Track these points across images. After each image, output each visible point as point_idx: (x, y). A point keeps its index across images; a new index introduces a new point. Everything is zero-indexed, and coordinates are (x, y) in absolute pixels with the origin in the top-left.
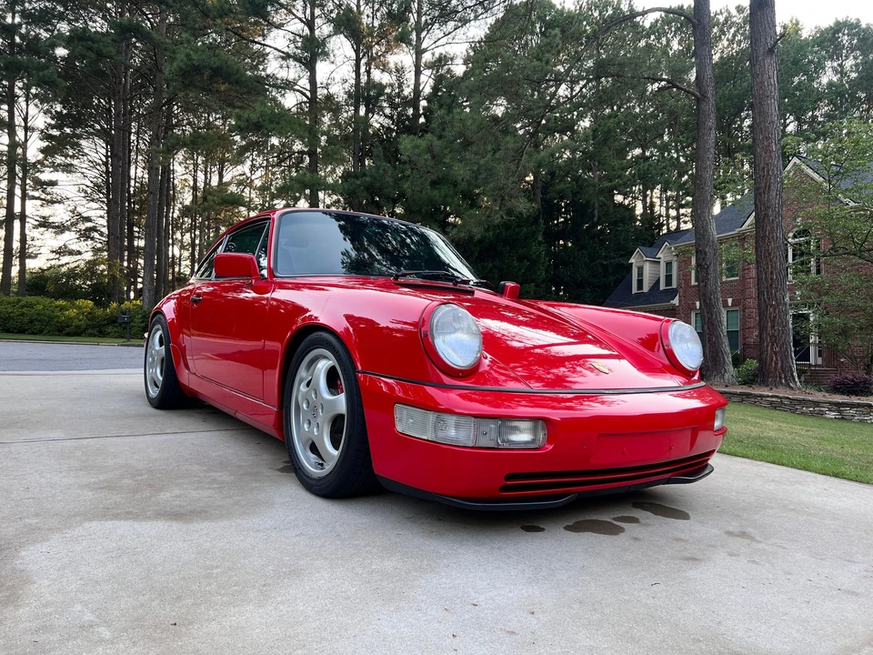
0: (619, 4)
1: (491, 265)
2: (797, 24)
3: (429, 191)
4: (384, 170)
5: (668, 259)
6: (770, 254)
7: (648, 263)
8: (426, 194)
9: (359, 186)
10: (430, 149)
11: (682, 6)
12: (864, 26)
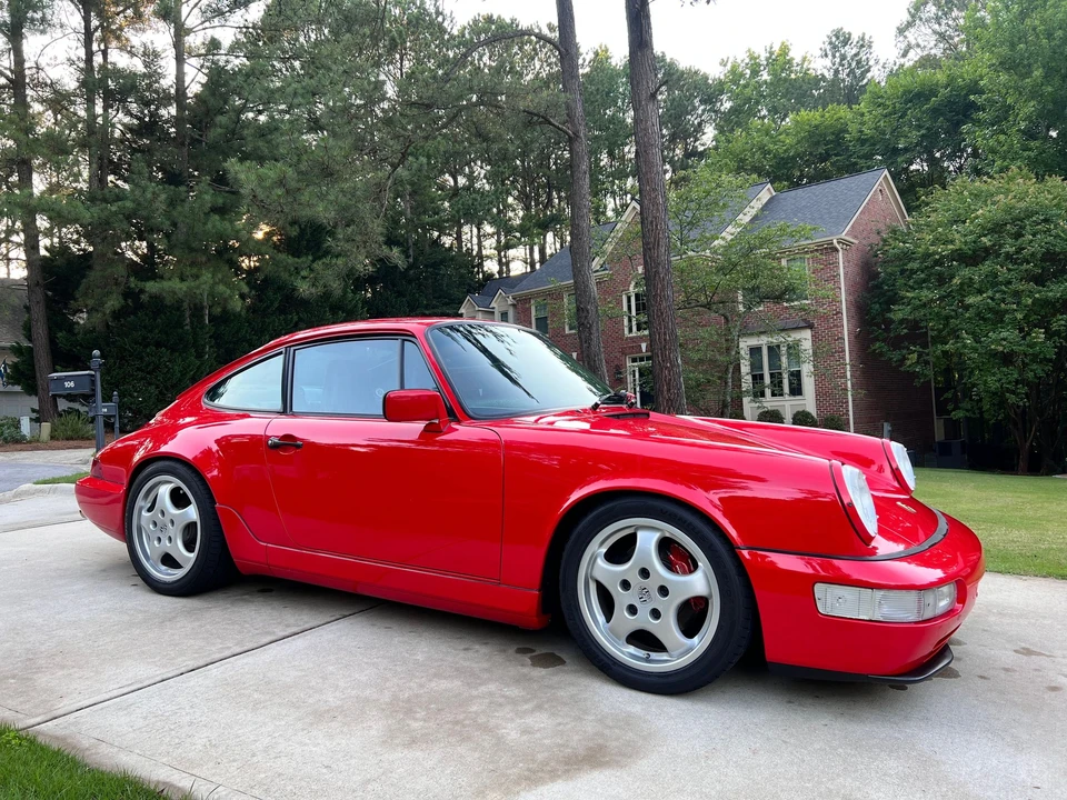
0: (422, 2)
1: (296, 318)
2: (607, 51)
3: (218, 223)
4: (154, 193)
5: (503, 309)
6: (662, 314)
7: (480, 314)
8: (214, 227)
9: (116, 213)
10: (281, 182)
11: (492, 16)
12: (668, 60)
